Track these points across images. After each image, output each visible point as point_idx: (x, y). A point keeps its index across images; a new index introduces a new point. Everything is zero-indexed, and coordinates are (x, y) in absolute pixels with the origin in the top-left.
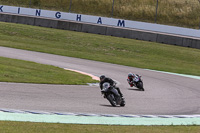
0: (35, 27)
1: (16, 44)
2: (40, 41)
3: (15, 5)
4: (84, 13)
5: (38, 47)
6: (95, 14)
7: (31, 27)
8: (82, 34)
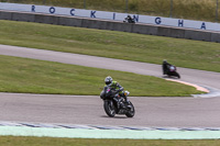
0: (133, 34)
1: (112, 53)
2: (138, 50)
3: (109, 10)
4: (186, 18)
5: (137, 56)
6: (198, 19)
7: (128, 34)
8: (184, 41)
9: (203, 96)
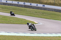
0: (17, 7)
2: (19, 11)
6: (36, 3)
8: (32, 9)
9: (37, 24)
